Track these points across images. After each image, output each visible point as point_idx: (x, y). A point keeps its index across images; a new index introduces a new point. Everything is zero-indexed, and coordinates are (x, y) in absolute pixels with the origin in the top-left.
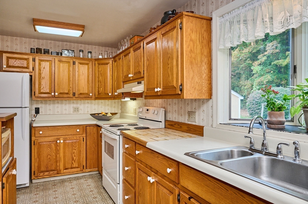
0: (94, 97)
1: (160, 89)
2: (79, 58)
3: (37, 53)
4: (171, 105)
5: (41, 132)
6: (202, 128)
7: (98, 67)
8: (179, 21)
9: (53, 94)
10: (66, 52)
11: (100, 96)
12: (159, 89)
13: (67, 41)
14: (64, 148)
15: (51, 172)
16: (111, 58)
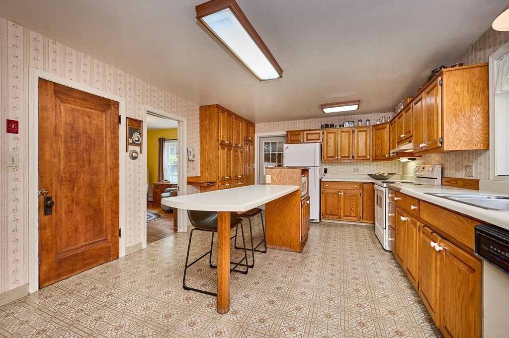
0: (371, 159)
1: (425, 145)
2: (358, 127)
3: (325, 128)
4: (448, 162)
5: (327, 185)
6: (477, 181)
7: (376, 132)
8: (440, 78)
9: (336, 157)
10: (347, 123)
11: (378, 158)
12: (423, 145)
13: (348, 115)
14: (344, 200)
15: (334, 216)
16: (388, 122)
